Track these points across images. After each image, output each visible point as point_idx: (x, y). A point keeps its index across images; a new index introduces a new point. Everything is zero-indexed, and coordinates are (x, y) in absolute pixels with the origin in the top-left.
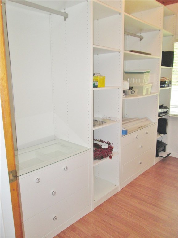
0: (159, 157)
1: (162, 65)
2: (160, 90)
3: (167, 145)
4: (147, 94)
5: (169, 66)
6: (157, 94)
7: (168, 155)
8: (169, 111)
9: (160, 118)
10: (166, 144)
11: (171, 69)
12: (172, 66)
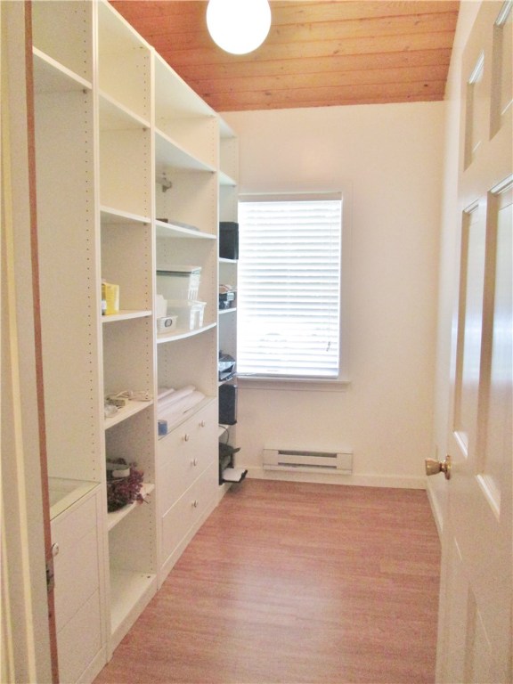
0: (224, 484)
1: (221, 256)
2: (220, 315)
3: (238, 450)
4: (197, 327)
5: (232, 258)
6: (215, 324)
7: (243, 476)
8: (236, 365)
9: (221, 383)
10: (236, 447)
11: (233, 264)
12: (237, 258)
